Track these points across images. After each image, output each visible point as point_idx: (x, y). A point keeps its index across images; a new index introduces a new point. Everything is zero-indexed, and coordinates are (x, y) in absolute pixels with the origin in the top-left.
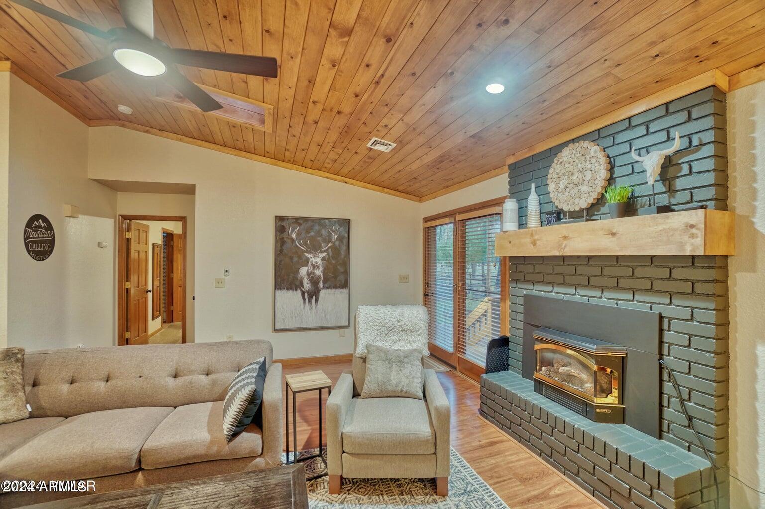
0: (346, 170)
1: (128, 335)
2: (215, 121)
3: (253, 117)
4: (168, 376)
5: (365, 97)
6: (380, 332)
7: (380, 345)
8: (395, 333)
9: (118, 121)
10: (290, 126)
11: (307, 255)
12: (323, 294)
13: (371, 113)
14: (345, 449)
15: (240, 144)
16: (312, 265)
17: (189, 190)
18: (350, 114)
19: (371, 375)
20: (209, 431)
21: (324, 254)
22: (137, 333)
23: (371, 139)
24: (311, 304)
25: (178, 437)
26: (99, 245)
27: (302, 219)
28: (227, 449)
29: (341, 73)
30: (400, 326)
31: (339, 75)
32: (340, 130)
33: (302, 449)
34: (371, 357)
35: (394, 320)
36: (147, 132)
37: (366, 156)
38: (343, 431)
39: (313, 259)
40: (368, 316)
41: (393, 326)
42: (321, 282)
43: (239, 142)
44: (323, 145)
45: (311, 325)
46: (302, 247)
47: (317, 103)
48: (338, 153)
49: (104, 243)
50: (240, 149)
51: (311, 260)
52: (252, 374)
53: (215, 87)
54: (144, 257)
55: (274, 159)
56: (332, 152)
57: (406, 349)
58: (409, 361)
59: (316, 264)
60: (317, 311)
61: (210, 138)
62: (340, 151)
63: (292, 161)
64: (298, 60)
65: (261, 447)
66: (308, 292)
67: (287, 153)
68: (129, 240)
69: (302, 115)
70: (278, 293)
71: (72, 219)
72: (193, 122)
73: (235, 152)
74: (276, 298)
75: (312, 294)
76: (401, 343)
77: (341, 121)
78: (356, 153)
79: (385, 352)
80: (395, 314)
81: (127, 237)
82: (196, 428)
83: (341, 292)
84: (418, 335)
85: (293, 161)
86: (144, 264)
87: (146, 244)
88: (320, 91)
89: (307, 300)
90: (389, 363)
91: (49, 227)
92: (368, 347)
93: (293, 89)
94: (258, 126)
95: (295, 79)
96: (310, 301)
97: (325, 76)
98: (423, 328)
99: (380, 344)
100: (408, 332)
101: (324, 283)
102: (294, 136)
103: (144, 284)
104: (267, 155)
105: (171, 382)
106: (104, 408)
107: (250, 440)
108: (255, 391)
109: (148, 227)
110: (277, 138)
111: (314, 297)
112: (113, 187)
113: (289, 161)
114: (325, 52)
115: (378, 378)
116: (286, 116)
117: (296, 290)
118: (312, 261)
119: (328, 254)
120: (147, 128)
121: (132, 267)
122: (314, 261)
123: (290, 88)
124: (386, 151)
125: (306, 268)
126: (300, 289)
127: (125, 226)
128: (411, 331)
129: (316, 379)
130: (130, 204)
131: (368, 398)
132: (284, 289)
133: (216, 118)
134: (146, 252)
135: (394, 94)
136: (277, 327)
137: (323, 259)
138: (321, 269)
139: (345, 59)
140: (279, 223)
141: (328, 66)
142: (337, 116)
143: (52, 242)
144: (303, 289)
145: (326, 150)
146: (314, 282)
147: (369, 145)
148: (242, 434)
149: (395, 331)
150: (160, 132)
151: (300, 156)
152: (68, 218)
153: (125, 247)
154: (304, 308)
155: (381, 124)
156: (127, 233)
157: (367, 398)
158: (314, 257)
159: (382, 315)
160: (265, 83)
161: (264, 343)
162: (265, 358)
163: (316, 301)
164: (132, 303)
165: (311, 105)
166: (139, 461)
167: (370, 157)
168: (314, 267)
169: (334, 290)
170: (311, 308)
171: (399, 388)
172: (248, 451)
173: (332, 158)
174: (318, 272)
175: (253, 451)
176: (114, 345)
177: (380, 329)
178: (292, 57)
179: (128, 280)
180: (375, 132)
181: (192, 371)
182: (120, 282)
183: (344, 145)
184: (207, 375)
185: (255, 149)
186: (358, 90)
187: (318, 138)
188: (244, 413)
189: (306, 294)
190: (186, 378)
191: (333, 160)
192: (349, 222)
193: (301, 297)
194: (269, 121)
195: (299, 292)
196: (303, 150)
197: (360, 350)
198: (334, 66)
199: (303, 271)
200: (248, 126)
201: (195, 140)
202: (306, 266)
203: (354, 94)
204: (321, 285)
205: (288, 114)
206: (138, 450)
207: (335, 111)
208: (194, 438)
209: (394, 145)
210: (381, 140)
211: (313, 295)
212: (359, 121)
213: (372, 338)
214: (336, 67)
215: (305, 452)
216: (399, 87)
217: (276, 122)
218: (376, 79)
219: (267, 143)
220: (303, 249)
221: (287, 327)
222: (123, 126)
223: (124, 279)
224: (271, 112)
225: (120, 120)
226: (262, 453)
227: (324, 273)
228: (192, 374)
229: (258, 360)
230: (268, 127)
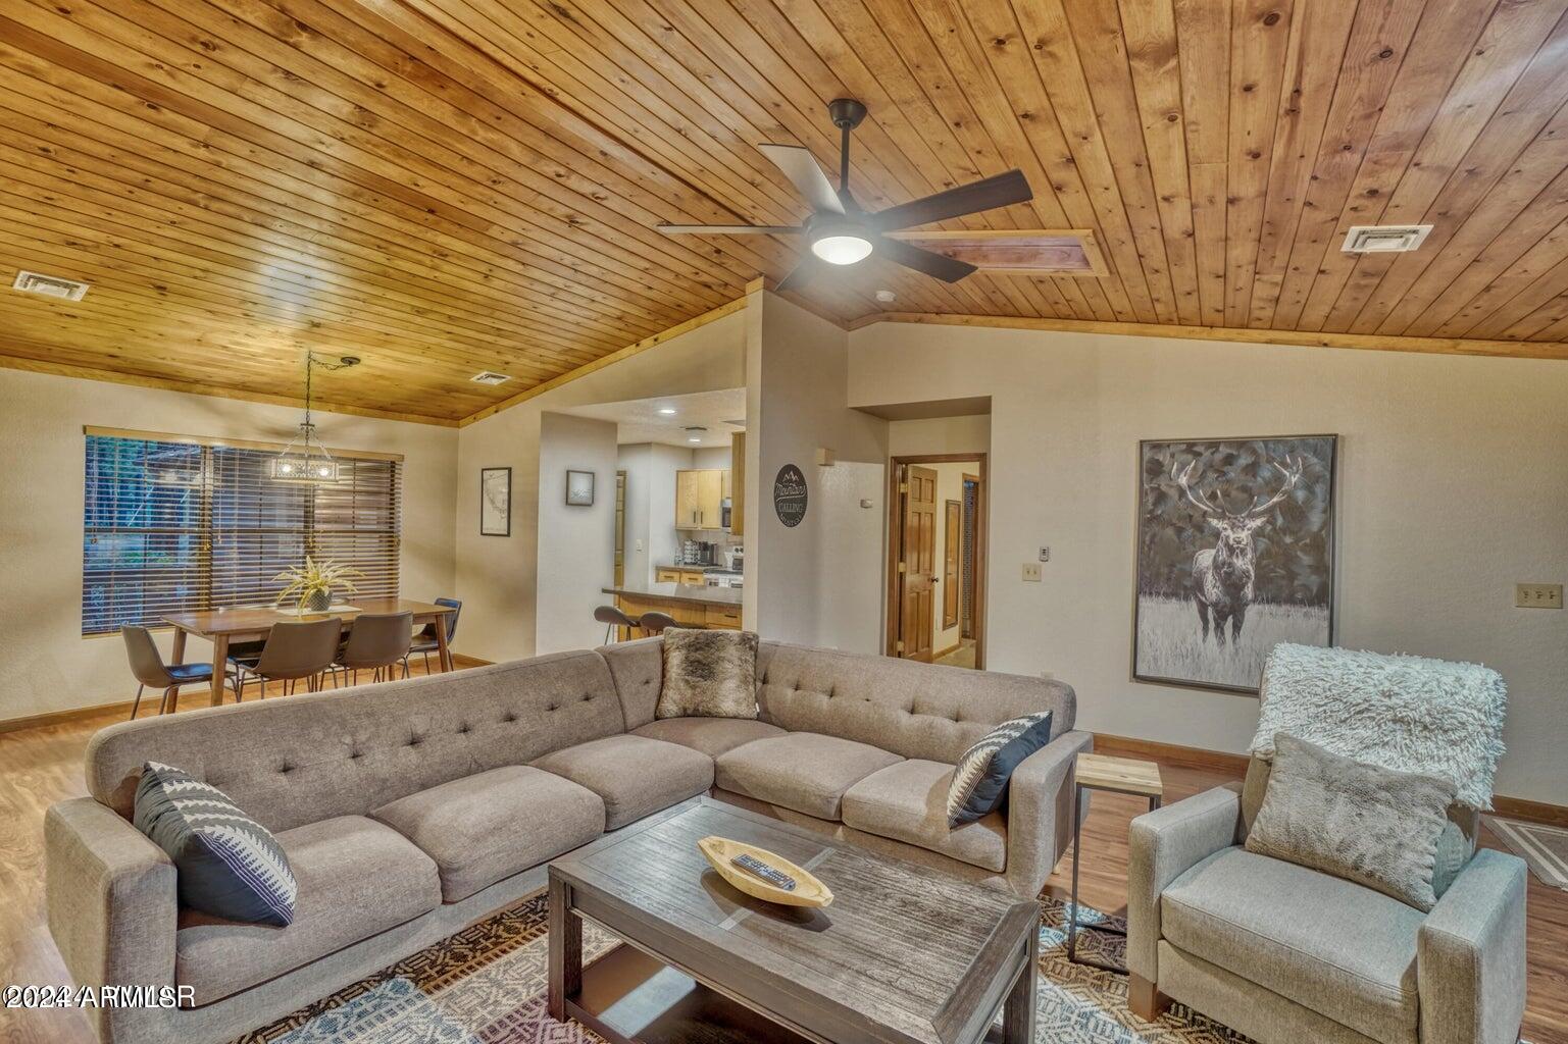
0: (1315, 315)
1: (900, 646)
2: (1008, 280)
3: (1069, 255)
4: (902, 708)
5: (1279, 151)
6: (1325, 712)
7: (1320, 743)
8: (1371, 724)
9: (882, 315)
10: (1140, 256)
11: (1214, 522)
12: (1251, 612)
13: (1314, 178)
14: (1165, 932)
15: (1064, 309)
16: (1227, 544)
17: (981, 407)
18: (1258, 196)
19: (1273, 803)
20: (929, 803)
21: (1259, 522)
22: (914, 645)
23: (1345, 234)
24: (1223, 633)
25: (886, 795)
26: (863, 504)
27: (1202, 444)
28: (948, 839)
29: (1193, 127)
30: (1389, 708)
31: (1192, 131)
32: (1254, 235)
33: (1114, 914)
34: (1280, 762)
35: (1371, 689)
36: (920, 321)
37: (1356, 272)
38: (1163, 893)
39: (1229, 532)
40: (1297, 668)
41: (1366, 705)
42: (1250, 585)
43: (1060, 306)
44: (1228, 274)
45: (1219, 681)
46: (1201, 506)
47: (1173, 197)
48: (1276, 284)
49: (869, 502)
50: (1068, 318)
51: (1224, 534)
52: (1012, 732)
53: (985, 228)
54: (928, 524)
55: (1138, 322)
56: (1256, 283)
57: (1403, 769)
58: (1393, 801)
59: (1239, 543)
60: (1237, 650)
61: (1010, 309)
62: (1279, 278)
63: (1176, 319)
64: (1098, 136)
65: (1003, 859)
66: (1215, 605)
67: (1159, 307)
68: (904, 496)
69: (1153, 228)
70: (1146, 603)
71: (828, 468)
72: (977, 290)
73: (1059, 324)
74: (1140, 611)
75: (1226, 610)
76: (1386, 753)
77: (1247, 217)
78: (1321, 272)
79: (1321, 760)
80: (1379, 675)
81: (902, 491)
82: (912, 791)
83: (1305, 614)
84: (1453, 743)
85: (1179, 319)
86: (928, 535)
87: (932, 502)
88: (1170, 175)
89: (1212, 625)
90: (1327, 788)
91: (801, 482)
92: (1279, 738)
93: (1114, 189)
94: (1082, 273)
95: (1109, 170)
96: (1219, 628)
97: (1166, 146)
98: (1470, 728)
99: (1319, 741)
100: (1417, 730)
101: (1257, 588)
102: (1157, 271)
103: (927, 566)
104: (1119, 317)
105: (905, 719)
106: (825, 732)
107: (983, 839)
108: (994, 756)
109: (935, 473)
110: (1126, 283)
111: (1230, 620)
112: (881, 415)
113: (1169, 322)
114: (1143, 103)
115: (1289, 816)
116: (1124, 239)
117: (1186, 598)
118: (1228, 537)
119: (1271, 521)
120: (919, 315)
121: (908, 539)
122: (1232, 536)
123: (1106, 189)
124: (1404, 250)
125: (1213, 552)
126: (1196, 596)
127: (899, 473)
128: (1425, 727)
129: (1131, 775)
130: (907, 439)
131: (1261, 853)
132: (1158, 594)
133: (1008, 276)
134: (932, 514)
135: (1353, 118)
136: (1140, 672)
137: (1257, 534)
138: (1249, 556)
139: (1189, 99)
140: (1148, 454)
141: (1159, 125)
142: (1230, 208)
143: (804, 501)
144: (1204, 599)
145: (1240, 284)
146: (1232, 583)
147: (1346, 247)
148: (973, 826)
149: (1374, 719)
150: (937, 317)
151: (1188, 306)
152: (822, 468)
153: (898, 505)
154: (1204, 641)
155: (1353, 193)
156: (902, 485)
157: (1256, 853)
158: (1233, 527)
159: (1337, 673)
160: (1060, 195)
161: (1056, 686)
162: (1051, 713)
163: (1237, 627)
164: (908, 596)
165: (1163, 205)
166: (840, 811)
167: (1365, 274)
168: (1231, 550)
169: (1284, 608)
170: (1222, 642)
171: (1350, 857)
172: (981, 856)
173: (1265, 297)
174: (1243, 563)
175: (987, 859)
176: (881, 654)
177: (1326, 704)
178: (1085, 138)
179: (902, 559)
180: (1347, 215)
181: (933, 708)
182: (891, 562)
183: (1280, 261)
184: (957, 721)
185: (1094, 312)
186: (1252, 143)
187: (1210, 261)
188: (977, 789)
189: (1210, 610)
190: (926, 717)
191: (1271, 301)
192: (1335, 442)
193: (1198, 616)
194: (1094, 256)
195: (1194, 605)
196: (1189, 294)
197: (1261, 742)
198: (1172, 119)
199: (1205, 558)
200: (1062, 275)
201: (990, 318)
202: (1212, 546)
203: (1248, 154)
204: (1249, 591)
205: (1125, 235)
206: (839, 795)
207: (1221, 200)
208: (907, 804)
209: (1426, 229)
210: (1380, 227)
211: (1227, 613)
212: (1289, 204)
213: (1299, 722)
214: (1179, 120)
215: (1117, 920)
216: (1360, 98)
217: (1108, 257)
218: (1285, 105)
219: (1111, 296)
220: (1206, 508)
221: (1162, 675)
222: (889, 319)
223: (897, 559)
224: (1092, 240)
225: (884, 311)
226: (1005, 871)
227: (1258, 566)
228: (936, 715)
229: (1036, 715)
230: (1099, 269)
